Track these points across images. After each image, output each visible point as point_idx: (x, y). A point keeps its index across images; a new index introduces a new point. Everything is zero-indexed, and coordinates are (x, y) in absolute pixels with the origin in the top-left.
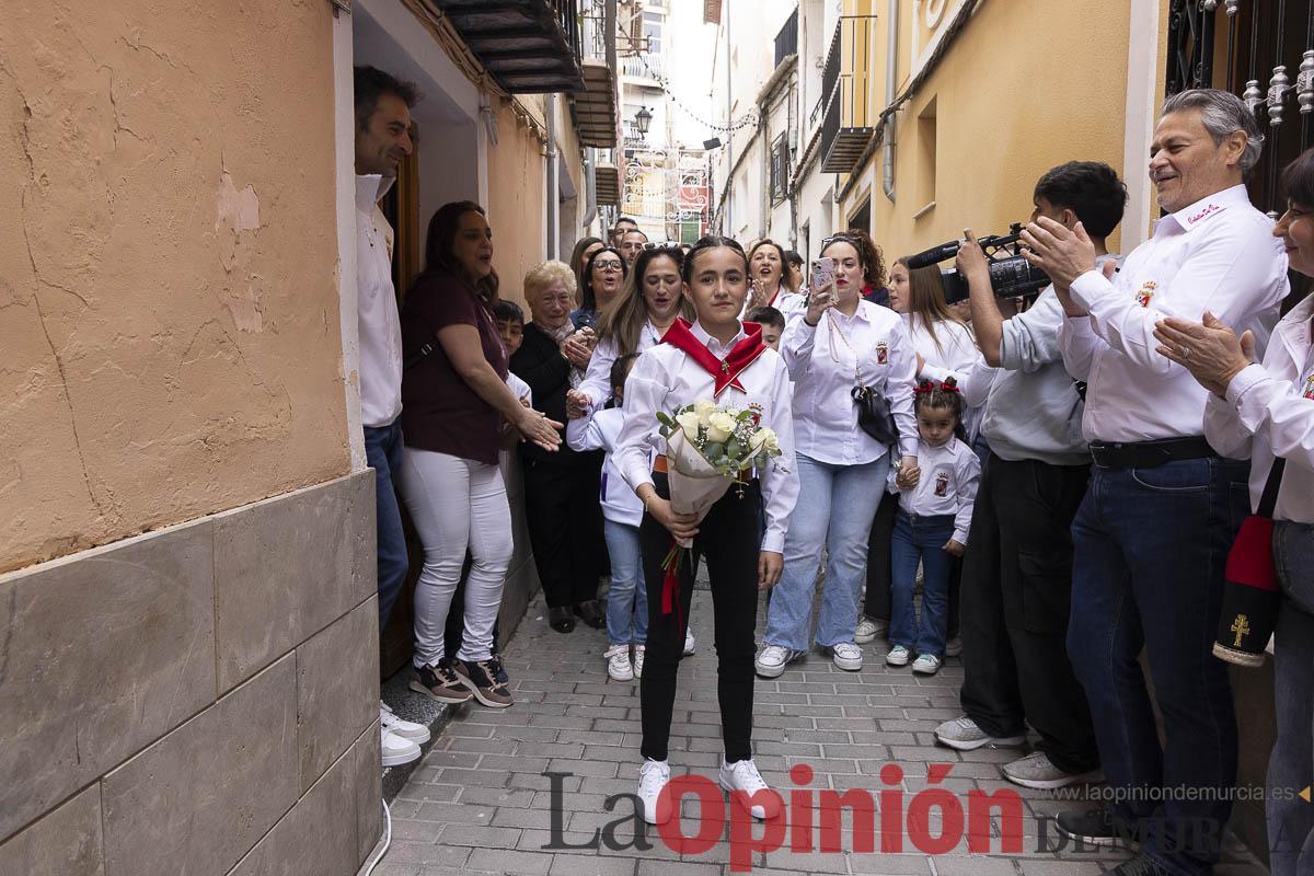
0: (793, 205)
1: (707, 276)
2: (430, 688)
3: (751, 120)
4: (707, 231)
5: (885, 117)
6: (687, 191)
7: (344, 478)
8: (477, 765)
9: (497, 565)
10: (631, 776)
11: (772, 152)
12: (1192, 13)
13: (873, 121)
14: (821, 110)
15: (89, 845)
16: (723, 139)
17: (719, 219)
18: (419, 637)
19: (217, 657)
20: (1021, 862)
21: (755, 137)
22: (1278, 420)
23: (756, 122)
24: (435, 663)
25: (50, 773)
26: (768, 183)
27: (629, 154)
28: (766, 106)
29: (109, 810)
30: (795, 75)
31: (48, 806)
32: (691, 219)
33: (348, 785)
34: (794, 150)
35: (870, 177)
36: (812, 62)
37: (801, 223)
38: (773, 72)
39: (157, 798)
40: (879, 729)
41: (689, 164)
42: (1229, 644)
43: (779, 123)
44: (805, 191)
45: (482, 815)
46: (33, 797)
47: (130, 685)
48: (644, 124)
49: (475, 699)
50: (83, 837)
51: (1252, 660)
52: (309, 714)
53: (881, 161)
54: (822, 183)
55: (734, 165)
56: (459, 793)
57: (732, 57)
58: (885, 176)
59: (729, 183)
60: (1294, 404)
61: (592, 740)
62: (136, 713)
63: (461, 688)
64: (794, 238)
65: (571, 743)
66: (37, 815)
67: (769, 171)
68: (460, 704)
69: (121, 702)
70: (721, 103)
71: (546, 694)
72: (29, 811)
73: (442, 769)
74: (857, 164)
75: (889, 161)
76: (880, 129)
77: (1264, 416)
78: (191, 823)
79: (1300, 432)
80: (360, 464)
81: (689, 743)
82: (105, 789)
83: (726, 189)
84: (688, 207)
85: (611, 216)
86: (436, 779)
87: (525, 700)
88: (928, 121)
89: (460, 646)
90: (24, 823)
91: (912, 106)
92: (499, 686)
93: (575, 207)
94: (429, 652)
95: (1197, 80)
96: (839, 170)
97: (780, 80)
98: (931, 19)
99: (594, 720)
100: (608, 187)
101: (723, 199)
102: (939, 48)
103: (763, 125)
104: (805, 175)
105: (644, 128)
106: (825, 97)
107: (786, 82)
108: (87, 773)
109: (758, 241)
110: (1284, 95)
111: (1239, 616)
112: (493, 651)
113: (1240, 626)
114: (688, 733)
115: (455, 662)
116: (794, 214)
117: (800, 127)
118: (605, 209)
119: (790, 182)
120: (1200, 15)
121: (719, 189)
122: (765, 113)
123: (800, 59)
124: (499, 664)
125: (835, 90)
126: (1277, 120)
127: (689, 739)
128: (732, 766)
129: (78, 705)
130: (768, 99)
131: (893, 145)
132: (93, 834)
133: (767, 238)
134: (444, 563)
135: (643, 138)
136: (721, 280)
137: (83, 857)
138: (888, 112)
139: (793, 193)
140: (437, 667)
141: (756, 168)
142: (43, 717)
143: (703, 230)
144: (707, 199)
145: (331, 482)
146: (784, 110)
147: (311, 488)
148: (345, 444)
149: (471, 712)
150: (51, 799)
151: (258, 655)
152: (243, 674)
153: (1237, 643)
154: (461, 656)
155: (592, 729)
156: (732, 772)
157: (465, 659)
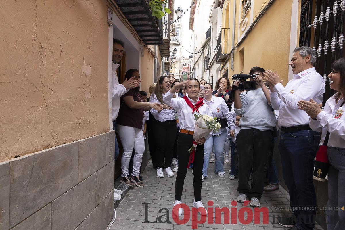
0: (209, 71)
1: (190, 86)
2: (125, 182)
3: (200, 52)
4: (189, 77)
5: (231, 51)
6: (185, 68)
7: (108, 132)
8: (136, 201)
9: (140, 153)
10: (172, 204)
11: (205, 59)
12: (306, 28)
13: (229, 52)
14: (216, 49)
15: (48, 218)
16: (193, 56)
17: (192, 74)
18: (122, 170)
19: (79, 173)
20: (265, 228)
21: (201, 56)
22: (330, 124)
23: (201, 52)
24: (126, 176)
25: (40, 200)
26: (204, 67)
27: (172, 59)
28: (203, 48)
29: (53, 209)
30: (210, 41)
31: (40, 208)
32: (186, 74)
33: (106, 205)
34: (210, 59)
35: (228, 65)
36: (214, 39)
37: (211, 75)
38: (205, 41)
39: (64, 207)
40: (231, 194)
41: (185, 62)
42: (317, 176)
43: (206, 52)
44: (212, 68)
45: (137, 213)
46: (36, 206)
47: (59, 180)
48: (175, 52)
49: (136, 185)
50: (47, 216)
51: (322, 180)
52: (98, 187)
53: (230, 61)
54: (216, 66)
55: (196, 62)
56: (132, 207)
57: (196, 37)
58: (231, 65)
59: (194, 66)
60: (334, 120)
61: (163, 195)
62: (60, 186)
63: (132, 182)
64: (209, 79)
65: (158, 196)
66: (37, 210)
67: (204, 63)
68: (132, 186)
69: (57, 184)
70: (193, 48)
71: (152, 184)
72: (35, 209)
73: (128, 201)
74: (225, 62)
75: (232, 62)
76: (230, 54)
77: (327, 123)
78: (71, 213)
79: (336, 127)
80: (112, 129)
81: (186, 197)
82: (52, 204)
83: (194, 67)
84: (185, 71)
85: (167, 73)
86: (126, 203)
87: (147, 185)
88: (242, 52)
89: (132, 172)
90: (34, 212)
91: (238, 49)
92: (141, 182)
93: (160, 71)
94: (125, 173)
95: (306, 44)
96: (220, 63)
97: (207, 43)
98: (243, 29)
99: (163, 190)
100: (167, 66)
101: (193, 70)
102: (245, 36)
103: (203, 53)
104: (212, 64)
105: (175, 53)
106: (217, 47)
107: (208, 43)
108: (49, 200)
109: (201, 80)
110: (328, 47)
111: (319, 169)
112: (140, 174)
113: (320, 171)
114: (185, 194)
115: (131, 176)
116: (210, 73)
117: (211, 54)
118: (166, 71)
119: (209, 66)
120: (307, 29)
121: (192, 67)
122: (203, 50)
123: (212, 38)
124: (141, 177)
125: (220, 45)
126: (326, 53)
127: (186, 195)
128: (196, 202)
129: (47, 184)
130: (204, 47)
131: (233, 58)
132: (49, 215)
133: (203, 79)
134: (128, 152)
135: (175, 55)
136: (193, 87)
137: (47, 220)
138: (232, 50)
139: (209, 68)
140: (127, 177)
141: (201, 63)
142: (40, 187)
143: (188, 77)
144: (189, 69)
145: (105, 133)
146: (207, 50)
147: (101, 134)
148: (108, 124)
149: (135, 188)
150: (40, 207)
151: (88, 173)
152: (84, 177)
153: (319, 176)
154: (132, 175)
155: (163, 193)
156: (196, 204)
157: (133, 175)
